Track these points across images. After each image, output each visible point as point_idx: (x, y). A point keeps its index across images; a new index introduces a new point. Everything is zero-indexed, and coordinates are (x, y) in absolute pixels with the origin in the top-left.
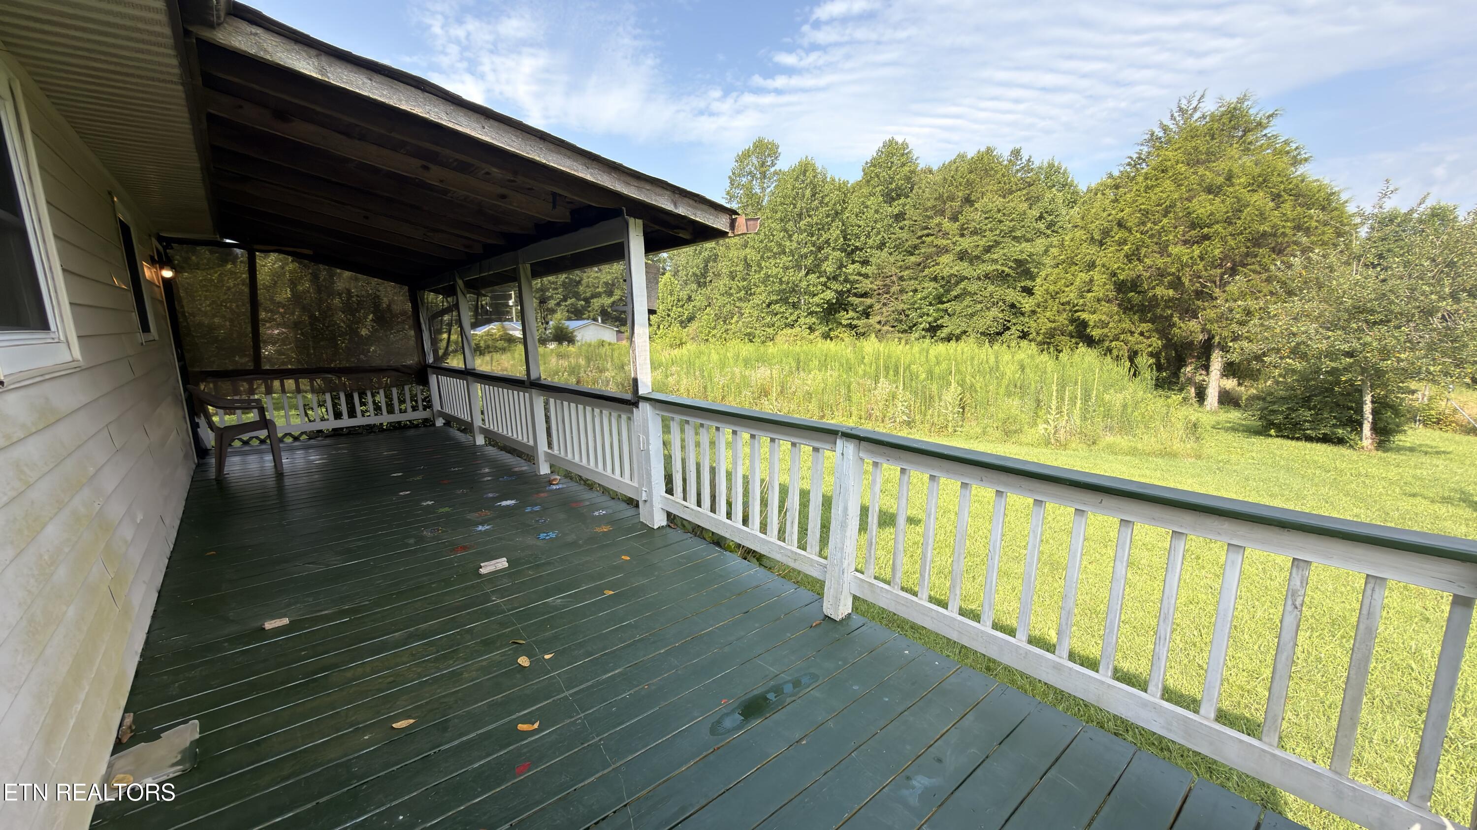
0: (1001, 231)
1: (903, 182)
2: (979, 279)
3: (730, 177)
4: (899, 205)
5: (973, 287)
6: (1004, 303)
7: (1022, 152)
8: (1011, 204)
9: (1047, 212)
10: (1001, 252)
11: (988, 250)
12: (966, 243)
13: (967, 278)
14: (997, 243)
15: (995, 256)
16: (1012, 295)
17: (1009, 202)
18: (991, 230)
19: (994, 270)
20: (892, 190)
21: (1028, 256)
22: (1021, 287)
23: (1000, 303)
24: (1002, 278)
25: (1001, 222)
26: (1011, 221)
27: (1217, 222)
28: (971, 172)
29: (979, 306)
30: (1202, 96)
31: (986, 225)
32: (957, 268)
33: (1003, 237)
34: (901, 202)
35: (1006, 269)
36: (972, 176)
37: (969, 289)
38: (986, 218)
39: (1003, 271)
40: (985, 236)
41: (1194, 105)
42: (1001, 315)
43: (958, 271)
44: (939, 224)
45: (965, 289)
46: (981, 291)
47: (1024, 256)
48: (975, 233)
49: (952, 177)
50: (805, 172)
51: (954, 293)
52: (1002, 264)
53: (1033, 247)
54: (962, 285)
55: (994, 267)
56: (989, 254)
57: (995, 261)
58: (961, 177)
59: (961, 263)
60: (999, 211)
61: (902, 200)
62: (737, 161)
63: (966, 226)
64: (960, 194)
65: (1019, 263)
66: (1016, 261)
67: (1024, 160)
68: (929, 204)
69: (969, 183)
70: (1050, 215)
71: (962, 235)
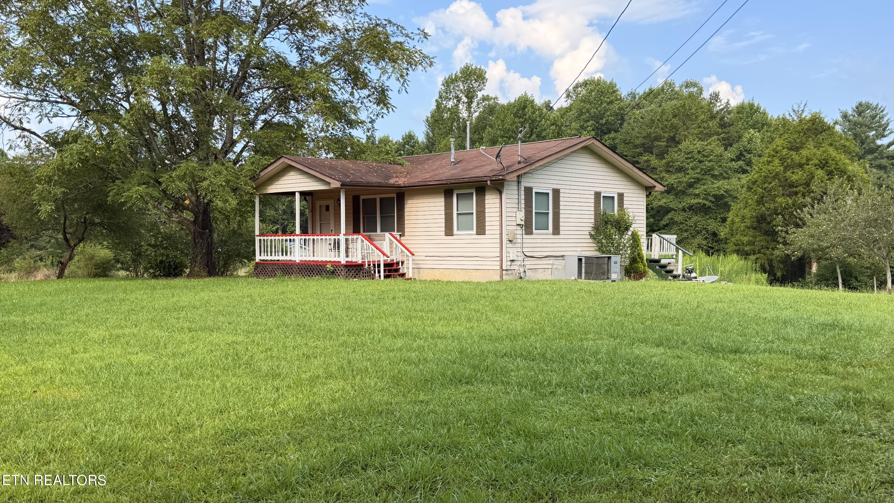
0: (702, 170)
1: (613, 118)
2: (684, 210)
3: (437, 101)
4: (609, 139)
5: (679, 218)
6: (707, 232)
7: (721, 96)
8: (709, 147)
9: (746, 151)
10: (702, 187)
11: (691, 185)
12: (672, 179)
13: (673, 209)
14: (698, 180)
15: (697, 192)
16: (713, 225)
17: (707, 145)
18: (693, 169)
19: (697, 203)
20: (602, 125)
21: (725, 192)
22: (721, 218)
23: (704, 232)
24: (703, 210)
25: (700, 162)
26: (710, 161)
27: (801, 185)
28: (675, 116)
29: (685, 234)
30: (806, 105)
31: (688, 164)
32: (664, 200)
33: (703, 174)
34: (611, 136)
35: (707, 203)
36: (675, 121)
37: (676, 219)
38: (687, 158)
39: (705, 204)
40: (688, 174)
41: (802, 109)
42: (704, 242)
43: (665, 203)
44: (648, 161)
45: (672, 219)
46: (686, 221)
47: (722, 192)
48: (680, 169)
49: (658, 120)
50: (525, 107)
51: (663, 223)
52: (704, 199)
53: (728, 184)
54: (670, 216)
55: (696, 201)
56: (692, 189)
57: (697, 196)
58: (666, 120)
59: (668, 196)
60: (699, 152)
61: (613, 135)
62: (443, 85)
63: (671, 164)
64: (666, 135)
65: (718, 198)
66: (715, 196)
67: (723, 102)
68: (638, 142)
69: (674, 127)
70: (749, 153)
71: (668, 172)
